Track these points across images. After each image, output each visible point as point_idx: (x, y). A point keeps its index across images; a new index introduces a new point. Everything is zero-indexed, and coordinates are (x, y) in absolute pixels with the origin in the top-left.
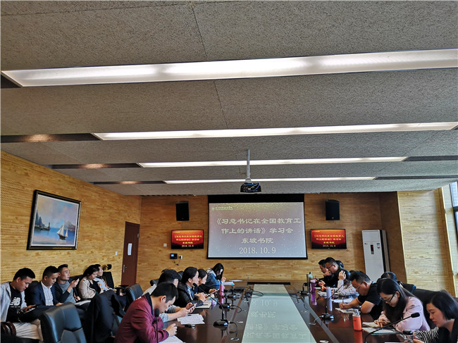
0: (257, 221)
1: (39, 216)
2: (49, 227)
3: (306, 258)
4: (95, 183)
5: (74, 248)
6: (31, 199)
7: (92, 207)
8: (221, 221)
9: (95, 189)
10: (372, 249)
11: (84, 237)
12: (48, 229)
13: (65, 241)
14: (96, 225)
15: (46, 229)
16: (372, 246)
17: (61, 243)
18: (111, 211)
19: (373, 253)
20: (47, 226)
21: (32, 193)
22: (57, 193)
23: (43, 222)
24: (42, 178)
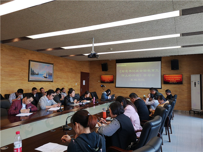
0: (137, 71)
1: (33, 69)
2: (38, 73)
3: (161, 88)
4: (61, 56)
5: (52, 82)
6: (28, 63)
7: (61, 66)
8: (121, 71)
9: (62, 59)
10: (195, 85)
11: (57, 78)
12: (38, 74)
13: (47, 79)
14: (63, 73)
15: (37, 74)
16: (195, 83)
17: (45, 79)
18: (72, 67)
19: (195, 86)
20: (37, 73)
21: (28, 61)
22: (41, 61)
23: (35, 72)
24: (32, 55)
